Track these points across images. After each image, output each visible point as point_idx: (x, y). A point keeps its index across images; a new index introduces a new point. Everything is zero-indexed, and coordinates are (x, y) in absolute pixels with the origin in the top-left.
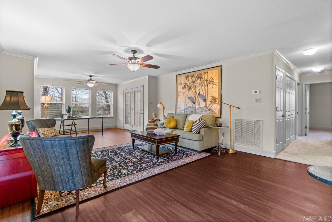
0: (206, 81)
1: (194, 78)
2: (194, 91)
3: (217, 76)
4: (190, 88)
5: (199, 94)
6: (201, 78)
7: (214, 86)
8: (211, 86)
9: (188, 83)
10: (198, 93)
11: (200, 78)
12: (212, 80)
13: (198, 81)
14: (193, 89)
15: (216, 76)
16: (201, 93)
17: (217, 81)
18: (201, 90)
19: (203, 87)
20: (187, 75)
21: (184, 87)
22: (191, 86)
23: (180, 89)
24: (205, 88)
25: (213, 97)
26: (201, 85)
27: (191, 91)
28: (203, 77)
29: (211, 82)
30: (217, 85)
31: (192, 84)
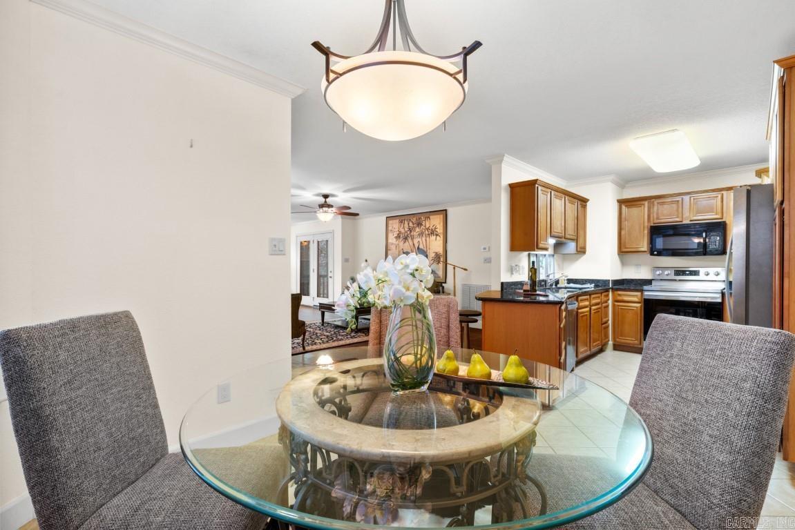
0: (428, 229)
1: (411, 224)
2: (411, 243)
3: (442, 224)
4: (406, 239)
5: (418, 248)
6: (421, 225)
7: (438, 238)
8: (433, 238)
9: (403, 231)
10: (416, 246)
11: (419, 224)
12: (435, 228)
13: (417, 229)
14: (410, 240)
15: (440, 224)
16: (421, 247)
17: (441, 231)
18: (421, 242)
19: (424, 239)
20: (402, 219)
21: (398, 237)
22: (407, 236)
23: (392, 239)
24: (426, 240)
25: (436, 253)
26: (421, 234)
27: (407, 243)
28: (424, 224)
29: (433, 232)
30: (442, 237)
31: (409, 233)
